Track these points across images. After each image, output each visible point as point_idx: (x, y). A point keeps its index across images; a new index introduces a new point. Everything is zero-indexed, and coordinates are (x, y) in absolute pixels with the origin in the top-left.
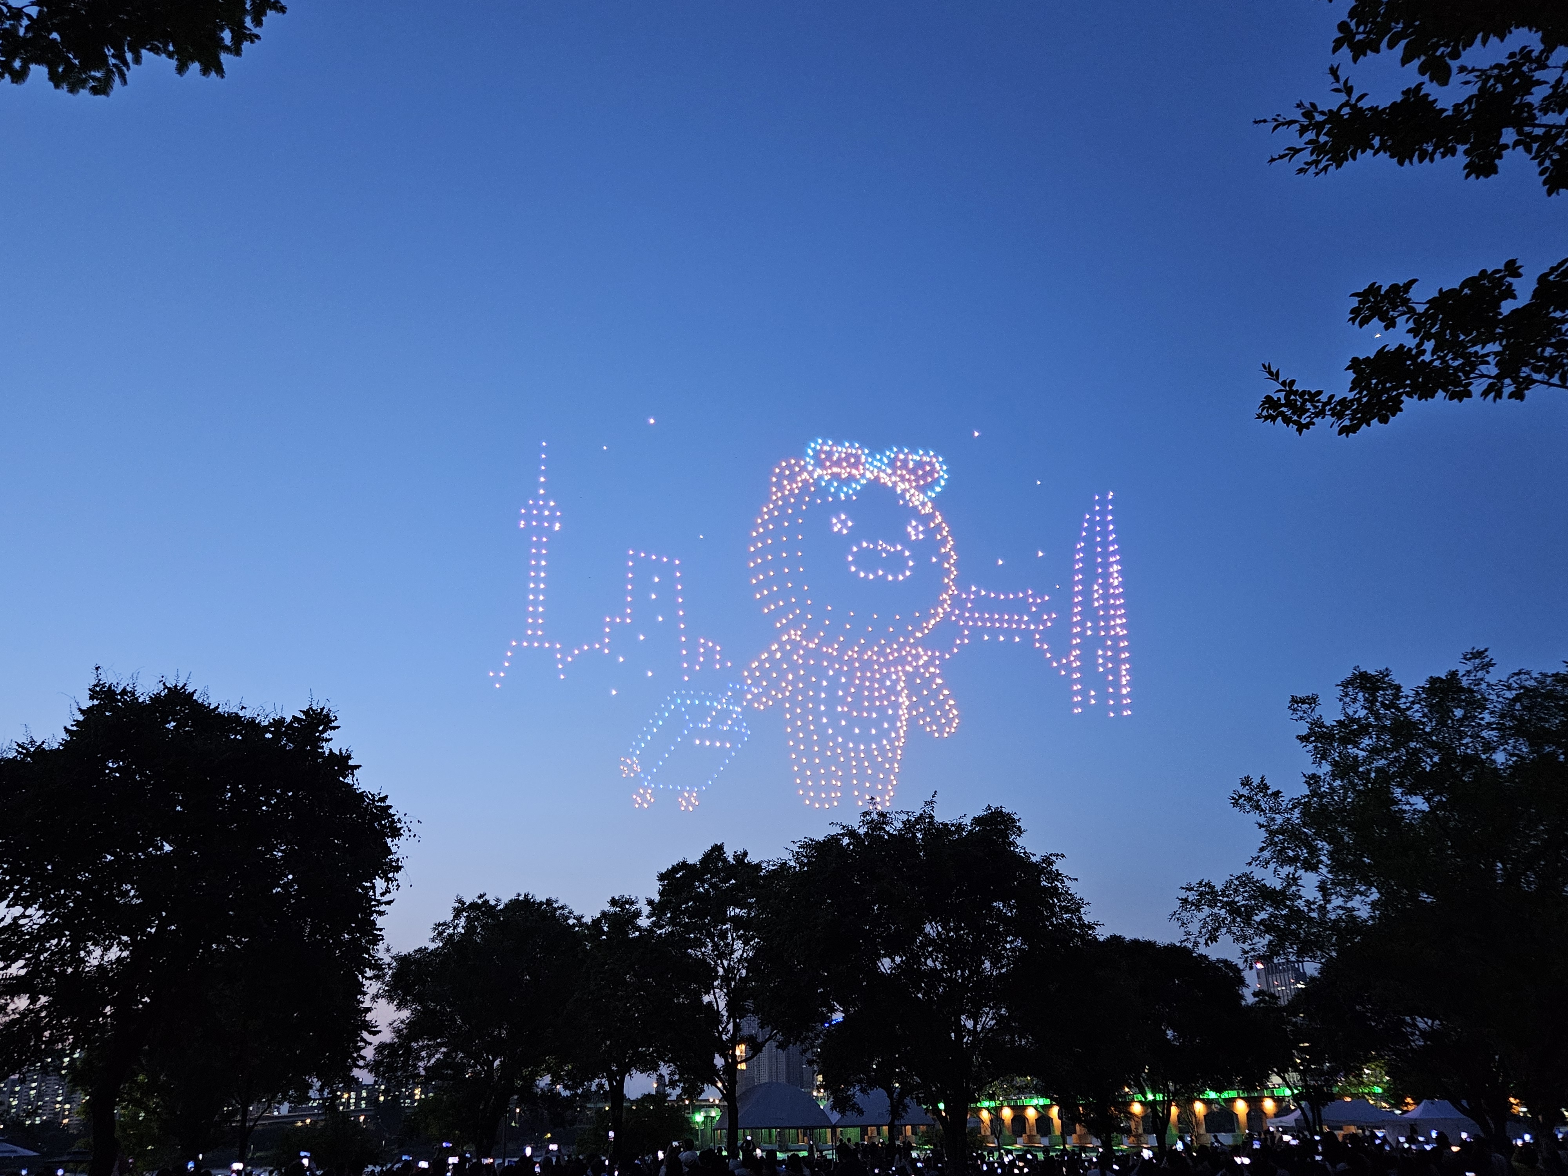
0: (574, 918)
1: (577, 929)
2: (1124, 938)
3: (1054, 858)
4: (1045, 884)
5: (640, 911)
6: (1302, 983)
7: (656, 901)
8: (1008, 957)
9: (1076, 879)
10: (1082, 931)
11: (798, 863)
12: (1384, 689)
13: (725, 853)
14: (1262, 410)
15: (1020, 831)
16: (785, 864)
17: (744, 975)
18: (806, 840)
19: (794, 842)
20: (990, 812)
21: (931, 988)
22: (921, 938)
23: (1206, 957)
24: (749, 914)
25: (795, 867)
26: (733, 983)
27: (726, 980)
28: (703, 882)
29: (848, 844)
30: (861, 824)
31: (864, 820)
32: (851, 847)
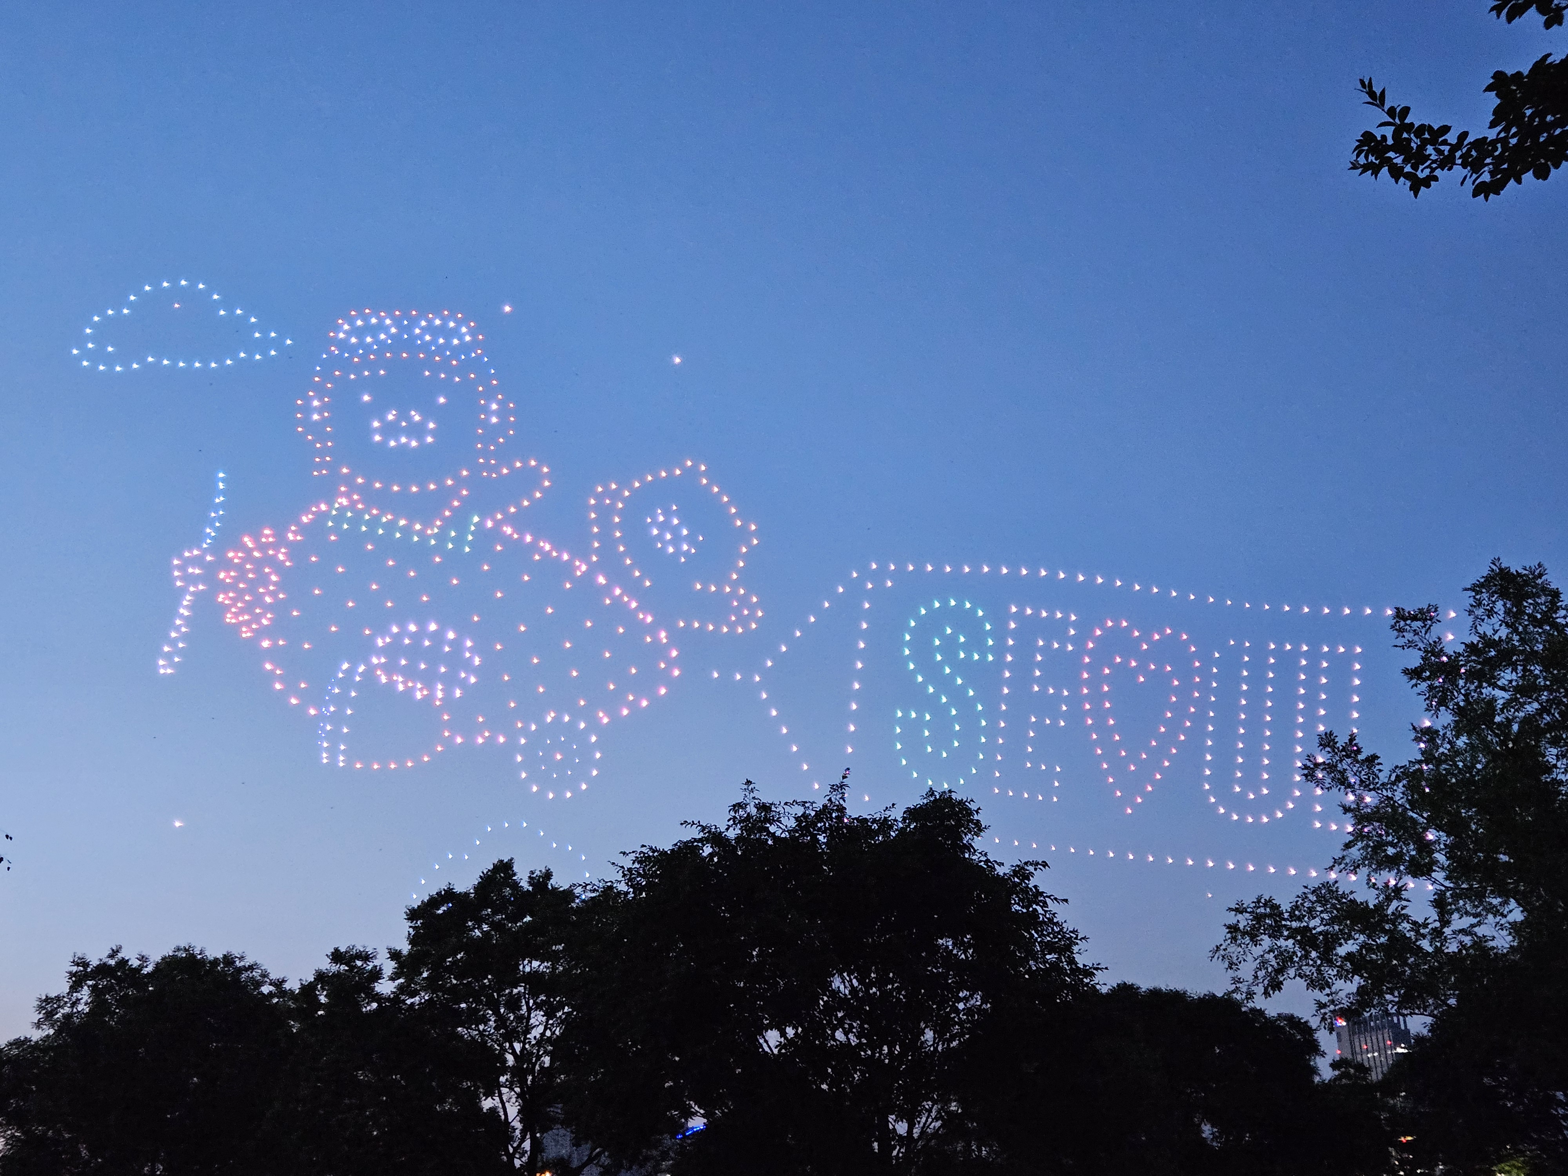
0: (270, 985)
1: (275, 1000)
2: (1139, 988)
3: (1031, 868)
4: (1018, 908)
5: (381, 969)
6: (1403, 1045)
7: (405, 952)
8: (961, 1023)
9: (1066, 901)
10: (1074, 980)
11: (632, 886)
12: (1534, 596)
13: (515, 875)
14: (1358, 156)
15: (979, 829)
16: (611, 888)
17: (547, 1065)
18: (644, 850)
19: (624, 853)
20: (932, 799)
21: (843, 1073)
22: (825, 998)
23: (1261, 1012)
24: (554, 968)
25: (627, 893)
26: (530, 1078)
27: (518, 1074)
28: (479, 922)
29: (711, 855)
30: (731, 822)
31: (735, 817)
32: (716, 859)
